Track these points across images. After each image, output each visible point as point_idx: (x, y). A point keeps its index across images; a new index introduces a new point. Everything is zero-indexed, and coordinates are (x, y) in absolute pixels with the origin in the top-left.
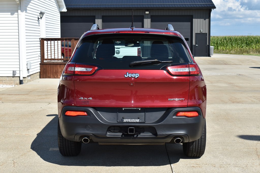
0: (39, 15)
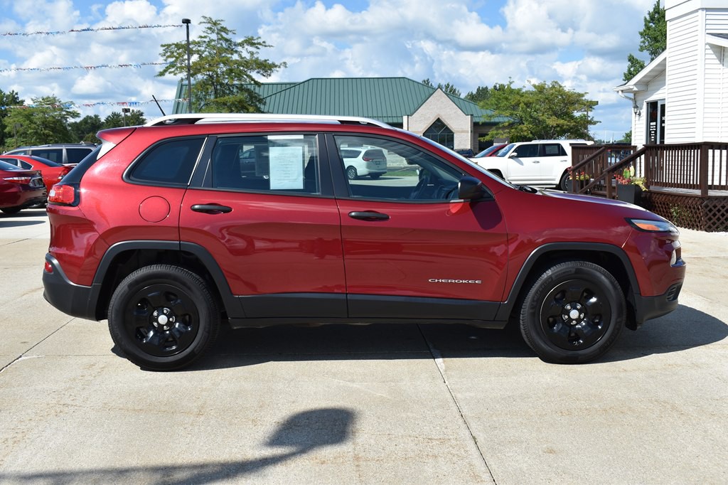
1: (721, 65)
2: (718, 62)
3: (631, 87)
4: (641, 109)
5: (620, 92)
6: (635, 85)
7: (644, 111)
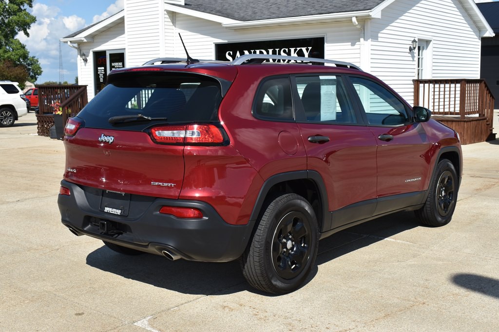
0: (411, 43)
1: (174, 27)
2: (171, 24)
3: (83, 39)
4: (88, 56)
5: (69, 43)
6: (85, 37)
7: (91, 58)
